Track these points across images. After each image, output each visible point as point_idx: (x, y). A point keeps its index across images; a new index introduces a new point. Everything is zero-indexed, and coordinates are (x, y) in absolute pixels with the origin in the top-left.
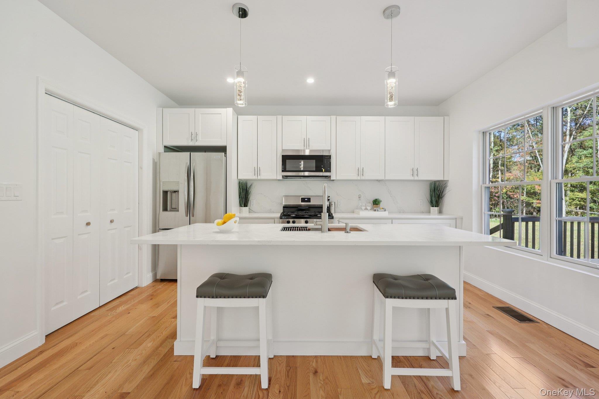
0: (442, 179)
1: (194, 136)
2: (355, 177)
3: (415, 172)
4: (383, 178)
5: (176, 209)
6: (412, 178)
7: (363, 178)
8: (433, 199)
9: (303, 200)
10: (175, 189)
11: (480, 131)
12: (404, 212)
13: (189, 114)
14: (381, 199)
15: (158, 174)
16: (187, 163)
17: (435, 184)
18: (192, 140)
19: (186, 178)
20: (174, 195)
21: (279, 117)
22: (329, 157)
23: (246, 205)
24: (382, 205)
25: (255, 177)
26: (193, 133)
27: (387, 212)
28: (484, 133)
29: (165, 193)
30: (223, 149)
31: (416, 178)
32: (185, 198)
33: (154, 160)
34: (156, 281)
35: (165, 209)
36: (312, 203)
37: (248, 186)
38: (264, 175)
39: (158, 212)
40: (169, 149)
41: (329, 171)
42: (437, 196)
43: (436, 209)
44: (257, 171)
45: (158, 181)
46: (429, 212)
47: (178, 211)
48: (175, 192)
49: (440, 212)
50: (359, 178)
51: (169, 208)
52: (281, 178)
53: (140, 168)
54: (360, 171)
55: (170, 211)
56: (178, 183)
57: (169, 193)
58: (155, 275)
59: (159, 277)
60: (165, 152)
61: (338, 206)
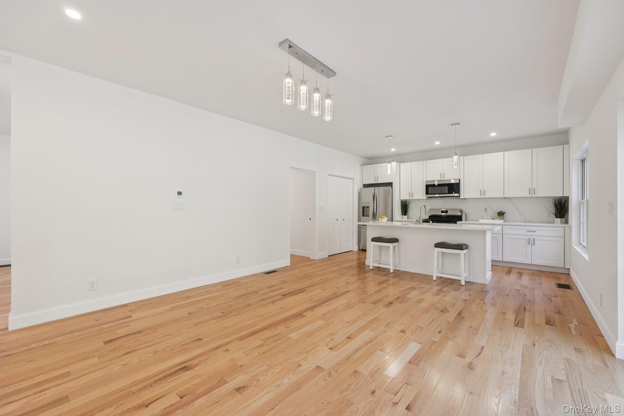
1: (376, 178)
2: (479, 196)
5: (368, 216)
6: (530, 196)
7: (485, 197)
9: (443, 212)
10: (368, 206)
11: (579, 159)
13: (374, 167)
14: (505, 211)
15: (360, 199)
16: (373, 193)
18: (376, 180)
19: (373, 199)
20: (367, 208)
21: (425, 162)
22: (459, 184)
23: (405, 214)
24: (507, 216)
25: (409, 198)
26: (376, 177)
29: (363, 207)
30: (390, 184)
31: (533, 196)
32: (372, 211)
33: (359, 192)
34: (359, 250)
35: (363, 215)
36: (449, 213)
37: (407, 203)
38: (415, 197)
39: (360, 217)
40: (366, 186)
41: (459, 193)
45: (360, 202)
46: (554, 223)
47: (369, 216)
48: (368, 207)
50: (482, 197)
52: (426, 198)
53: (353, 196)
54: (483, 192)
55: (366, 216)
56: (369, 203)
57: (365, 208)
58: (359, 247)
59: (361, 248)
60: (363, 187)
61: (470, 216)
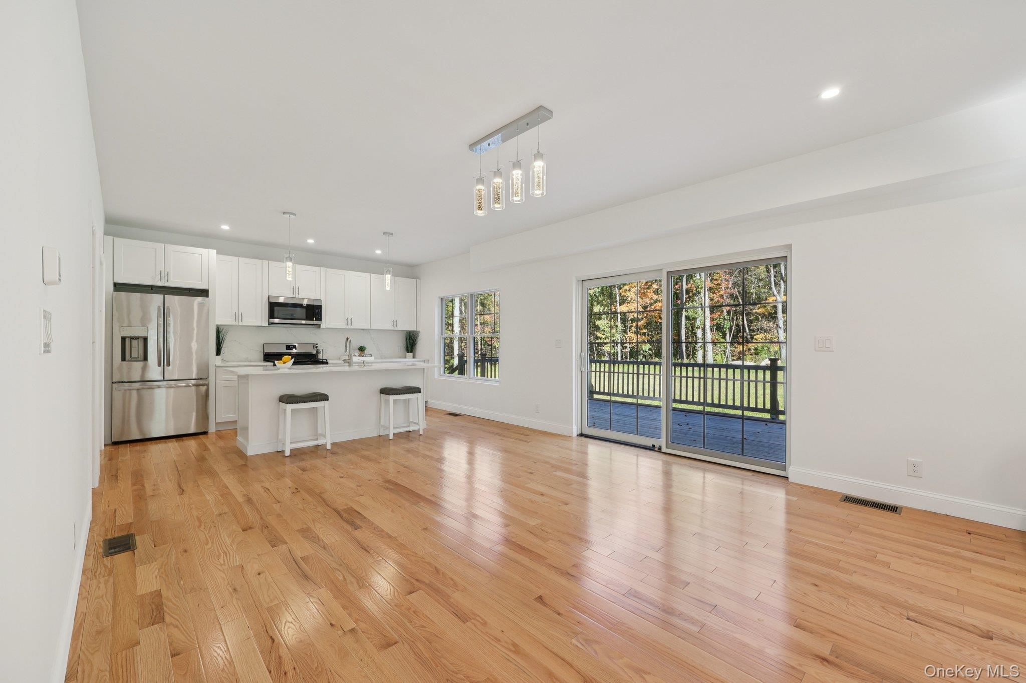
0: (415, 330)
1: (164, 275)
2: (344, 326)
3: (395, 323)
4: (368, 327)
6: (392, 328)
7: (351, 327)
8: (409, 346)
9: (287, 347)
10: (141, 335)
12: (385, 358)
14: (365, 346)
16: (158, 306)
17: (410, 333)
18: (160, 280)
22: (320, 307)
24: (366, 352)
25: (234, 324)
27: (373, 358)
28: (442, 299)
29: (123, 339)
30: (204, 293)
31: (395, 328)
35: (123, 359)
37: (226, 330)
38: (245, 321)
39: (114, 362)
41: (320, 320)
42: (411, 344)
43: (411, 354)
44: (238, 316)
46: (405, 357)
49: (414, 357)
50: (347, 327)
51: (127, 359)
52: (266, 325)
54: (349, 321)
56: (146, 329)
57: (127, 340)
